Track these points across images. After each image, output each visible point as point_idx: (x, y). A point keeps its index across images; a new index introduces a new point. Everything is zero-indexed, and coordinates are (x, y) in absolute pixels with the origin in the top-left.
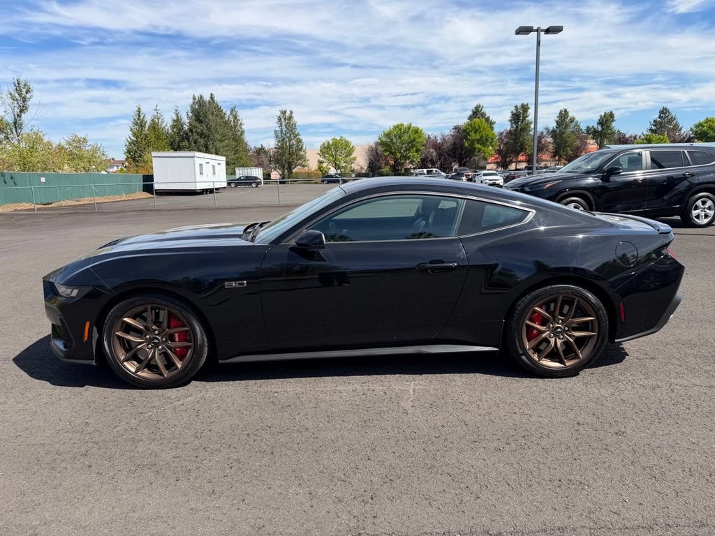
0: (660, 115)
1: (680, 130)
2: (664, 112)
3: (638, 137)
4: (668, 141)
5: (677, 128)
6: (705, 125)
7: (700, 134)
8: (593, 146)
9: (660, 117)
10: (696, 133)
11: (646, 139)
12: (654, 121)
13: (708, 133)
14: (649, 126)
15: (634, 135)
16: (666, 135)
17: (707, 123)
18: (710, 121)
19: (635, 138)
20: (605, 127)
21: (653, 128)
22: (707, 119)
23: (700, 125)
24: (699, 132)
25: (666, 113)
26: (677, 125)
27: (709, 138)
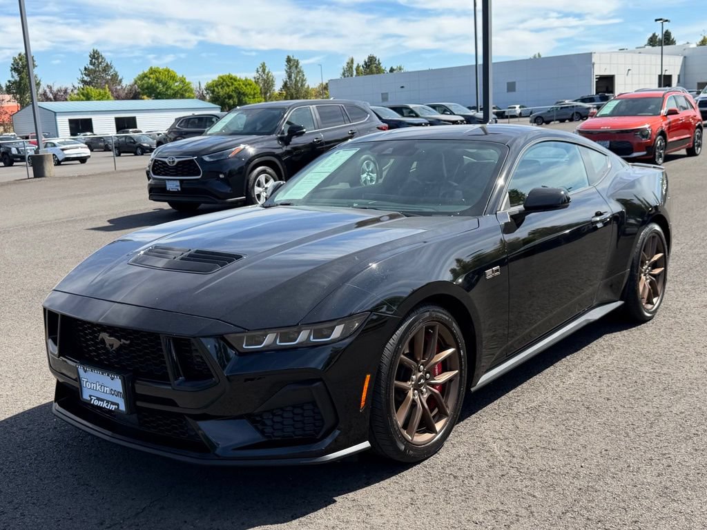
0: (91, 61)
1: (121, 81)
2: (95, 56)
3: (69, 91)
4: (112, 98)
5: (115, 79)
6: (152, 76)
7: (147, 88)
8: (11, 104)
9: (91, 63)
10: (142, 87)
11: (83, 94)
12: (85, 69)
13: (157, 88)
14: (80, 76)
15: (63, 89)
16: (108, 90)
17: (152, 74)
18: (155, 71)
19: (65, 92)
20: (24, 75)
21: (86, 78)
22: (151, 68)
23: (144, 76)
24: (146, 85)
25: (97, 59)
26: (116, 75)
27: (159, 94)
